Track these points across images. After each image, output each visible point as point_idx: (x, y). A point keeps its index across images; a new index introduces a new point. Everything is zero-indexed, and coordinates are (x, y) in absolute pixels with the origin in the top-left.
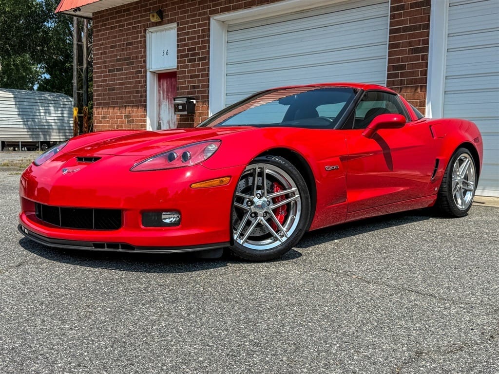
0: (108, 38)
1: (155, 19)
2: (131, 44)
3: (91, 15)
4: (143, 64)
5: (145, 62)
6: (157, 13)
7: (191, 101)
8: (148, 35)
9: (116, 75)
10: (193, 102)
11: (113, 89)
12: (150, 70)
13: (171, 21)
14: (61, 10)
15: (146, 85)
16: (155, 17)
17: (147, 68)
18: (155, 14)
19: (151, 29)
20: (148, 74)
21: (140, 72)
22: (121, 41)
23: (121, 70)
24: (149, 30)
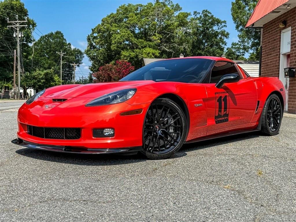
0: (267, 38)
1: (281, 26)
2: (275, 40)
3: (262, 26)
4: (279, 50)
5: (280, 49)
6: (282, 22)
7: (292, 70)
8: (282, 35)
9: (269, 58)
10: (293, 70)
11: (268, 65)
12: (282, 53)
13: (289, 26)
14: (247, 26)
15: (279, 62)
16: (281, 25)
17: (280, 53)
18: (281, 23)
19: (283, 31)
20: (281, 56)
21: (277, 55)
22: (271, 39)
23: (271, 54)
24: (283, 32)
